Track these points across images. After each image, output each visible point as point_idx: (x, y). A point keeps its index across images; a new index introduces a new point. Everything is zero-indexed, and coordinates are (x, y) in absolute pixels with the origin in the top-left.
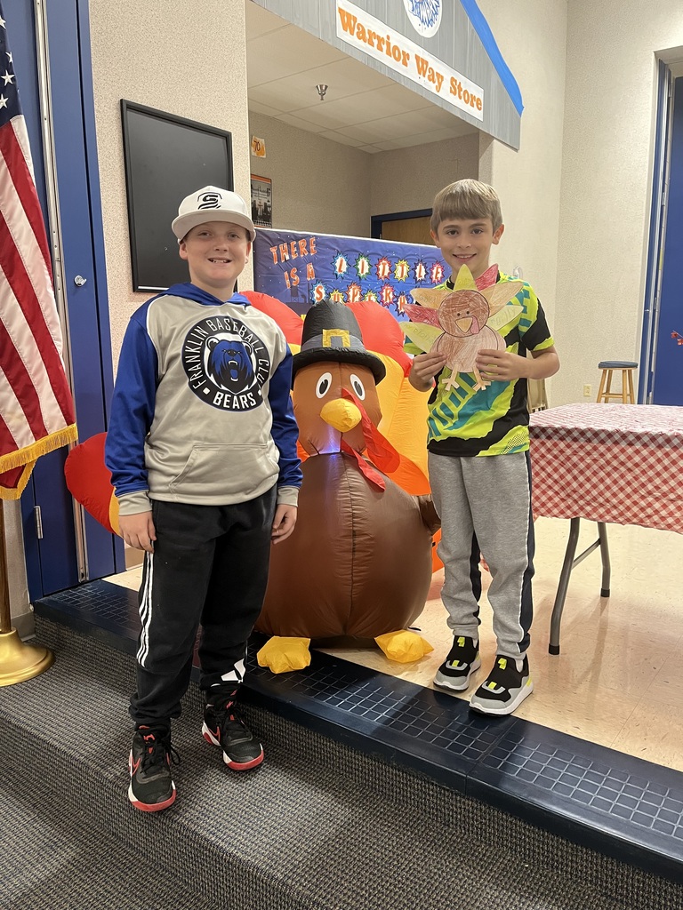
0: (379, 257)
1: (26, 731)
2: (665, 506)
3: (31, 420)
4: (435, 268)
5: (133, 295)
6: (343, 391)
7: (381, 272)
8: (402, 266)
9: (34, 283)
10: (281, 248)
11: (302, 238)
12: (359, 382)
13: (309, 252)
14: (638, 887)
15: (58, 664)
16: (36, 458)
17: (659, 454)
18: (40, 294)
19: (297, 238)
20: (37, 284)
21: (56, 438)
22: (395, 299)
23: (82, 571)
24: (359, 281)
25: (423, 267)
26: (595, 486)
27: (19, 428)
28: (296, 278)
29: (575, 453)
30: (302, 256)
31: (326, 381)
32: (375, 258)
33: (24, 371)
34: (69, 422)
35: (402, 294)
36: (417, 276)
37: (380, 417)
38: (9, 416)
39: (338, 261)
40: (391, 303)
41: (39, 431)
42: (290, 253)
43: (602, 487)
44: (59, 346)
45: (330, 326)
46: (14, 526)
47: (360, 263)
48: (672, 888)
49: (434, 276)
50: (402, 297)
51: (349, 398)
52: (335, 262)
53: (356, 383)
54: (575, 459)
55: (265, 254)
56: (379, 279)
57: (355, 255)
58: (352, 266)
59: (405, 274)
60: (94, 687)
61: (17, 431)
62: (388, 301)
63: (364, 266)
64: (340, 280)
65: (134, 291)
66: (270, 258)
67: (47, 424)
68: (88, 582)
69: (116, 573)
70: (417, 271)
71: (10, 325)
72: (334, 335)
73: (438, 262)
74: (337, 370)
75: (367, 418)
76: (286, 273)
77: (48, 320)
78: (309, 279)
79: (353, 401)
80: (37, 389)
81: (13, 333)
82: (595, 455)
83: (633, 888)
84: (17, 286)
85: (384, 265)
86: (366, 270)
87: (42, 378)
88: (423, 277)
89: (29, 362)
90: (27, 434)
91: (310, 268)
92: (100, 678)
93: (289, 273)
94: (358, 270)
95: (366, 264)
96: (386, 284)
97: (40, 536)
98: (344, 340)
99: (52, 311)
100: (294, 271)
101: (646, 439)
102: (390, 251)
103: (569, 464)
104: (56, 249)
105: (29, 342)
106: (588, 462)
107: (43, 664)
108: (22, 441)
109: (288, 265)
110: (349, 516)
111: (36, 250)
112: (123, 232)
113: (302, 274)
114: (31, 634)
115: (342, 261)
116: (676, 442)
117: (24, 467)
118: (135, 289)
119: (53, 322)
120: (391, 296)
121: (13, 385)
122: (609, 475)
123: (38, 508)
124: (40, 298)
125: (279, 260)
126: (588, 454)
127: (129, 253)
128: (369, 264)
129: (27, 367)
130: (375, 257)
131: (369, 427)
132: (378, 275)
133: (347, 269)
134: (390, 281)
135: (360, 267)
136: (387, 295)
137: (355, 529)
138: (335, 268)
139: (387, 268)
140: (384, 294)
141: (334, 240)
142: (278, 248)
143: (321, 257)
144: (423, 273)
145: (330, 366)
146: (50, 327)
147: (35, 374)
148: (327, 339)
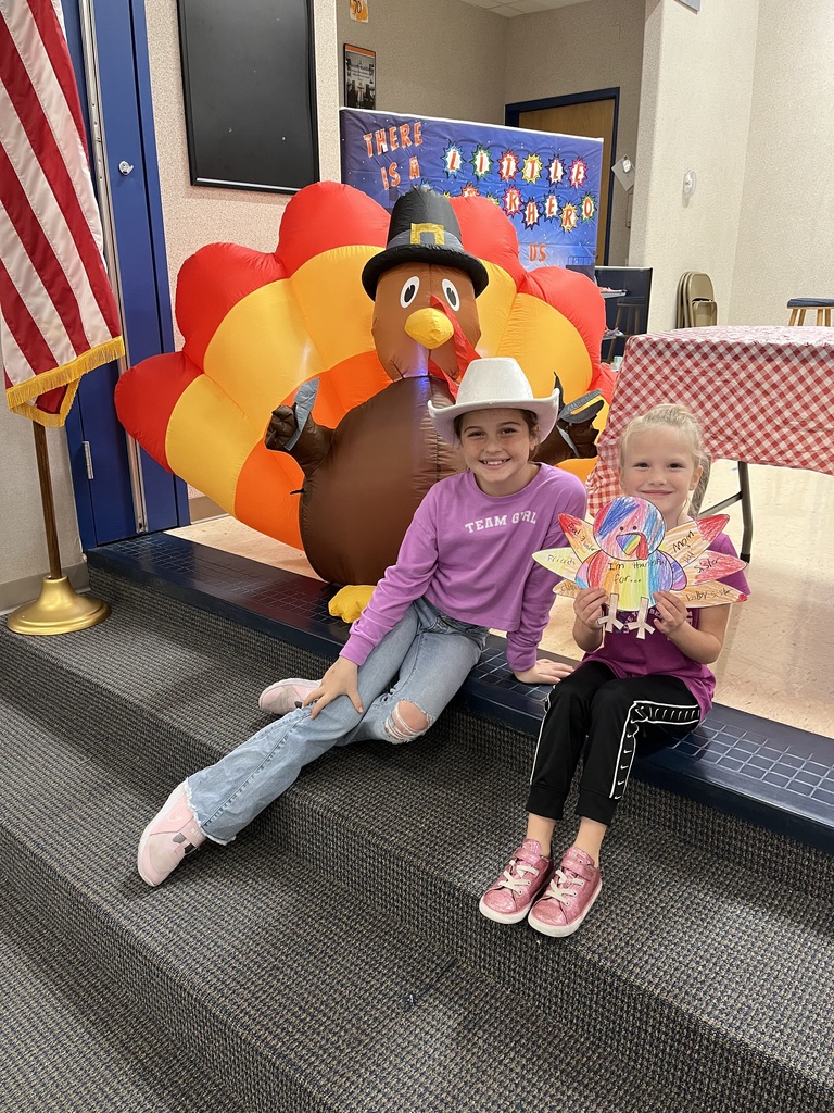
0: (503, 150)
1: (79, 676)
2: (802, 439)
3: (70, 331)
4: (576, 166)
5: (191, 189)
6: (433, 299)
7: (504, 171)
8: (533, 162)
9: (66, 161)
10: (377, 136)
11: (404, 123)
12: (453, 289)
13: (413, 142)
14: (719, 832)
15: (114, 616)
16: (79, 376)
17: (803, 371)
18: (74, 174)
19: (398, 123)
20: (70, 162)
21: (100, 353)
22: (523, 207)
23: (140, 521)
24: (476, 182)
25: (559, 165)
26: (723, 415)
27: (57, 341)
28: (396, 176)
29: (704, 373)
30: (404, 147)
31: (413, 287)
32: (498, 151)
33: (59, 272)
34: (114, 334)
35: (531, 200)
36: (552, 176)
37: (479, 334)
38: (46, 326)
39: (450, 154)
40: (516, 212)
41: (81, 345)
42: (388, 143)
43: (731, 415)
44: (99, 240)
45: (421, 220)
46: (61, 464)
47: (478, 157)
48: (754, 831)
49: (574, 177)
50: (531, 204)
51: (439, 306)
52: (445, 155)
53: (449, 289)
54: (703, 380)
55: (357, 143)
56: (502, 179)
57: (472, 147)
58: (468, 161)
59: (536, 174)
60: (152, 639)
61: (55, 345)
62: (513, 210)
63: (483, 161)
64: (451, 180)
65: (192, 184)
66: (363, 148)
67: (89, 336)
68: (148, 534)
69: (178, 526)
70: (552, 170)
71: (41, 214)
72: (425, 231)
73: (580, 159)
74: (426, 273)
75: (461, 333)
76: (383, 171)
77: (84, 208)
78: (412, 178)
79: (444, 312)
80: (76, 293)
81: (46, 224)
82: (727, 375)
83: (713, 833)
84: (48, 165)
85: (509, 160)
86: (486, 168)
87: (81, 278)
88: (560, 178)
89: (65, 260)
90: (67, 348)
91: (414, 163)
92: (159, 630)
93: (387, 169)
94: (475, 167)
95: (486, 158)
96: (513, 186)
97: (91, 476)
98: (437, 237)
99: (89, 196)
100: (393, 166)
101: (788, 352)
102: (518, 143)
103: (695, 388)
104: (96, 127)
105: (64, 235)
106: (718, 384)
107: (98, 615)
108: (61, 357)
109: (386, 159)
110: (434, 448)
111: (68, 120)
112: (177, 106)
113: (404, 170)
114: (84, 587)
115: (454, 155)
116: (823, 354)
117: (66, 387)
118: (193, 182)
119: (90, 210)
120: (517, 203)
121: (48, 288)
122: (740, 400)
123: (87, 444)
124: (74, 180)
125: (375, 151)
126: (719, 373)
127: (185, 134)
128: (490, 160)
129: (63, 266)
130: (498, 149)
131: (463, 344)
132: (501, 175)
133: (462, 165)
134: (517, 182)
135: (477, 163)
136: (512, 201)
137: (440, 463)
138: (446, 163)
139: (513, 164)
140: (508, 200)
141: (446, 126)
142: (374, 137)
143: (427, 149)
144: (560, 173)
145: (418, 269)
146: (86, 216)
147: (72, 276)
148: (416, 235)
